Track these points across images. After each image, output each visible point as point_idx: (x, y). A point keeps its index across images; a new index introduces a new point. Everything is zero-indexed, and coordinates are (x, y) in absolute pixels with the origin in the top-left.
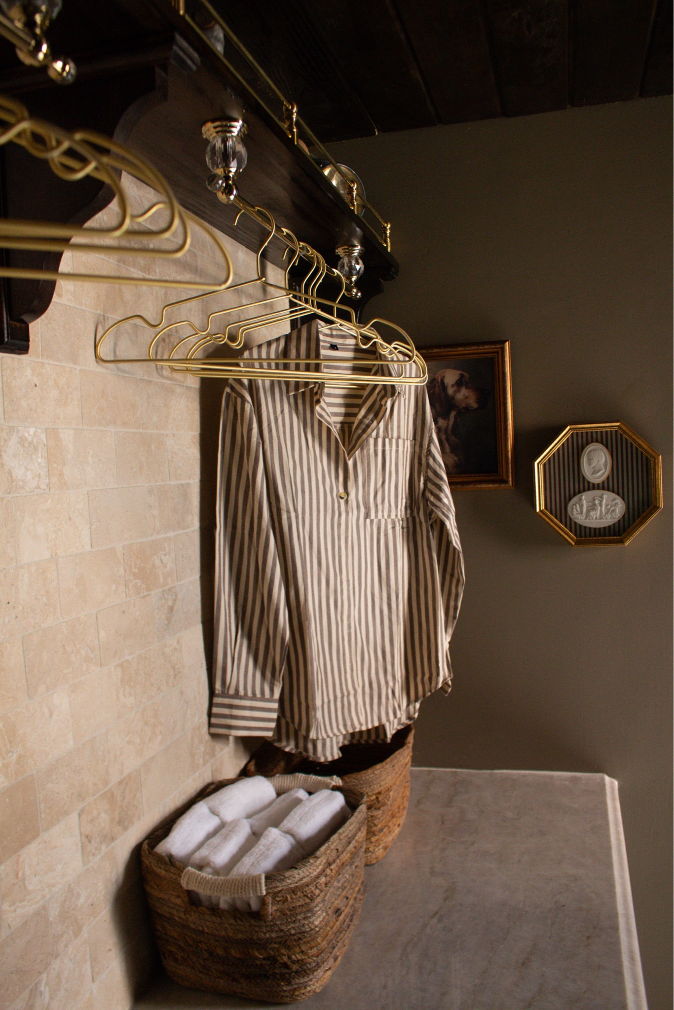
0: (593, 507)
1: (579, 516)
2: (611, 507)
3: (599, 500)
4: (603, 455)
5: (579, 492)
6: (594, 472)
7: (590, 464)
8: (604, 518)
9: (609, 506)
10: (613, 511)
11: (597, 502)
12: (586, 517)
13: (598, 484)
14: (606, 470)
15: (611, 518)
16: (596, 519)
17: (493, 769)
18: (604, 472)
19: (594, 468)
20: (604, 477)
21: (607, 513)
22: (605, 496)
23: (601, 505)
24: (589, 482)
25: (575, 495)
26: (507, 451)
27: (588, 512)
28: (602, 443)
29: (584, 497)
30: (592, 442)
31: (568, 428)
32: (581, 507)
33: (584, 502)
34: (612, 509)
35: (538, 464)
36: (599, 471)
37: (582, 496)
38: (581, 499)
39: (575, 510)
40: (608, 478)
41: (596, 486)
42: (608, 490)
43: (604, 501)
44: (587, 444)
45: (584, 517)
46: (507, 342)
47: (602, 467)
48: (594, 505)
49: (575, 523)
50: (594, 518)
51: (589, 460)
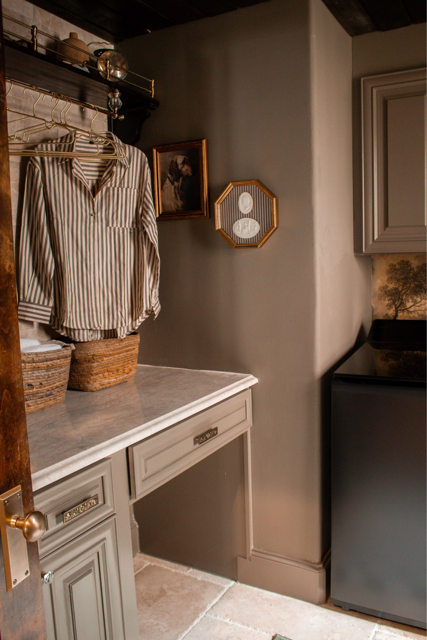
0: (244, 227)
1: (238, 232)
2: (253, 227)
3: (247, 223)
4: (249, 198)
5: (238, 219)
6: (245, 208)
7: (243, 204)
8: (250, 233)
9: (252, 227)
10: (254, 229)
11: (246, 224)
12: (241, 233)
13: (247, 214)
14: (250, 206)
15: (253, 233)
16: (246, 234)
17: (200, 370)
18: (250, 208)
19: (244, 205)
20: (250, 210)
21: (251, 230)
22: (250, 221)
23: (248, 226)
24: (243, 214)
25: (236, 221)
26: (204, 198)
27: (242, 230)
28: (249, 193)
29: (240, 222)
30: (244, 191)
31: (231, 184)
32: (239, 227)
33: (240, 225)
34: (253, 228)
35: (217, 204)
36: (247, 207)
37: (239, 221)
38: (239, 223)
39: (236, 229)
40: (252, 210)
41: (246, 215)
42: (252, 218)
43: (250, 223)
44: (242, 192)
45: (240, 232)
46: (205, 140)
47: (249, 205)
48: (245, 226)
49: (237, 236)
50: (245, 233)
51: (242, 201)
